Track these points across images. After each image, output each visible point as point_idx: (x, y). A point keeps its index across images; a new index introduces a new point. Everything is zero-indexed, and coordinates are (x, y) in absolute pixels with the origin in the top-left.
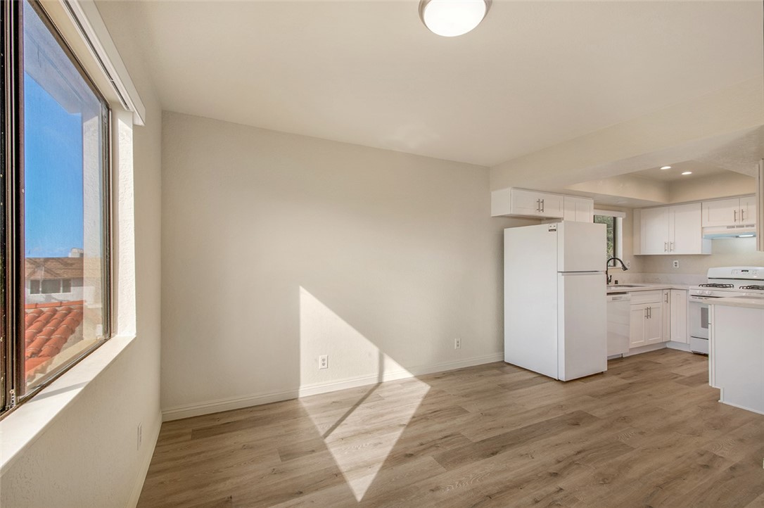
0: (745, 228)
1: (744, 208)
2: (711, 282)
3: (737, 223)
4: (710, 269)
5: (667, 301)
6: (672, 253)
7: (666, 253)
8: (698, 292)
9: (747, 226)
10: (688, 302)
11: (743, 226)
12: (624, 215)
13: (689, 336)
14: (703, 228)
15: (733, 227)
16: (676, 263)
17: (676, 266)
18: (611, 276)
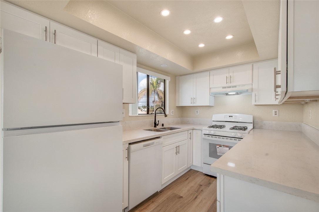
0: (231, 88)
1: (231, 74)
2: (214, 123)
3: (228, 85)
4: (213, 115)
5: (191, 138)
6: (195, 105)
7: (192, 105)
8: (207, 132)
9: (233, 87)
10: (202, 139)
11: (230, 87)
12: (169, 78)
13: (202, 163)
14: (210, 88)
15: (225, 88)
16: (197, 111)
17: (197, 113)
18: (158, 121)
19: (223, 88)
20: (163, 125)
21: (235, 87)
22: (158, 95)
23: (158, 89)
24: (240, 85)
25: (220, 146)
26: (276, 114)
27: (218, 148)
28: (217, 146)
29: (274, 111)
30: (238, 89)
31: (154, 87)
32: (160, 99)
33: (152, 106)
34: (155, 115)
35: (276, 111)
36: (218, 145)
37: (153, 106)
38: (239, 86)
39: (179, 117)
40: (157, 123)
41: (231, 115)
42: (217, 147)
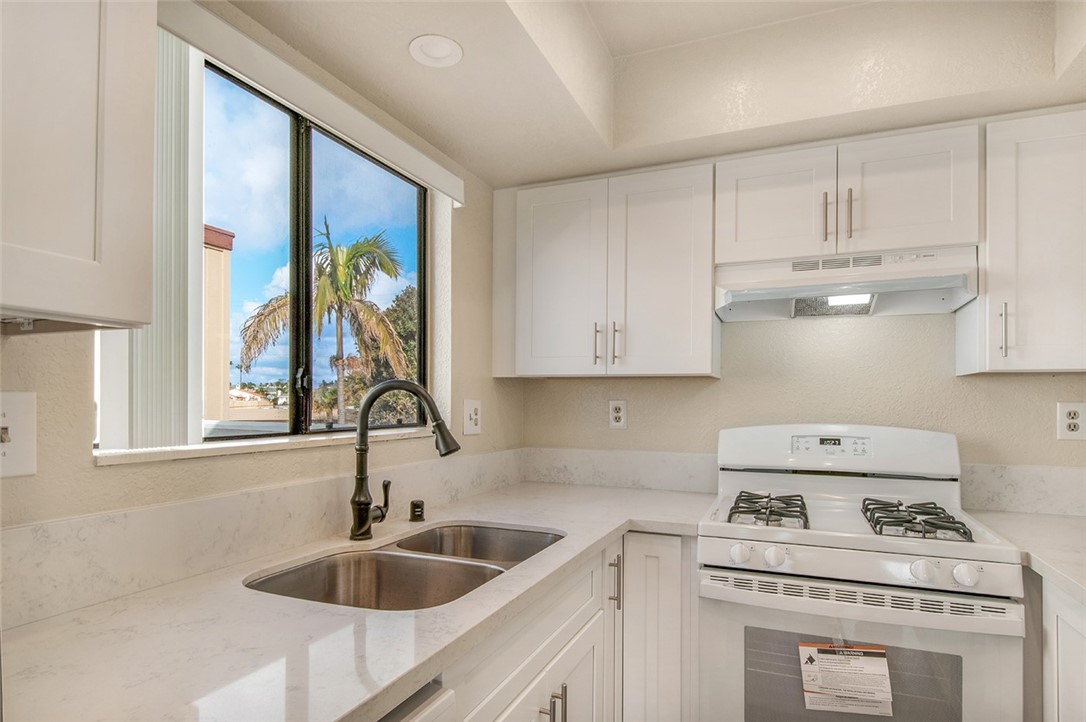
0: (849, 270)
3: (828, 250)
4: (721, 433)
5: (618, 597)
6: (617, 371)
9: (859, 261)
14: (716, 267)
15: (813, 266)
16: (617, 410)
17: (618, 419)
18: (386, 487)
19: (799, 265)
20: (417, 511)
21: (877, 260)
22: (359, 330)
23: (360, 301)
24: (905, 249)
25: (828, 648)
26: (1073, 428)
27: (811, 660)
28: (805, 651)
29: (1060, 411)
30: (889, 271)
31: (337, 290)
32: (367, 347)
33: (325, 384)
34: (363, 436)
35: (1073, 407)
36: (809, 640)
37: (332, 383)
38: (899, 253)
39: (508, 448)
40: (377, 500)
41: (832, 430)
42: (803, 659)
